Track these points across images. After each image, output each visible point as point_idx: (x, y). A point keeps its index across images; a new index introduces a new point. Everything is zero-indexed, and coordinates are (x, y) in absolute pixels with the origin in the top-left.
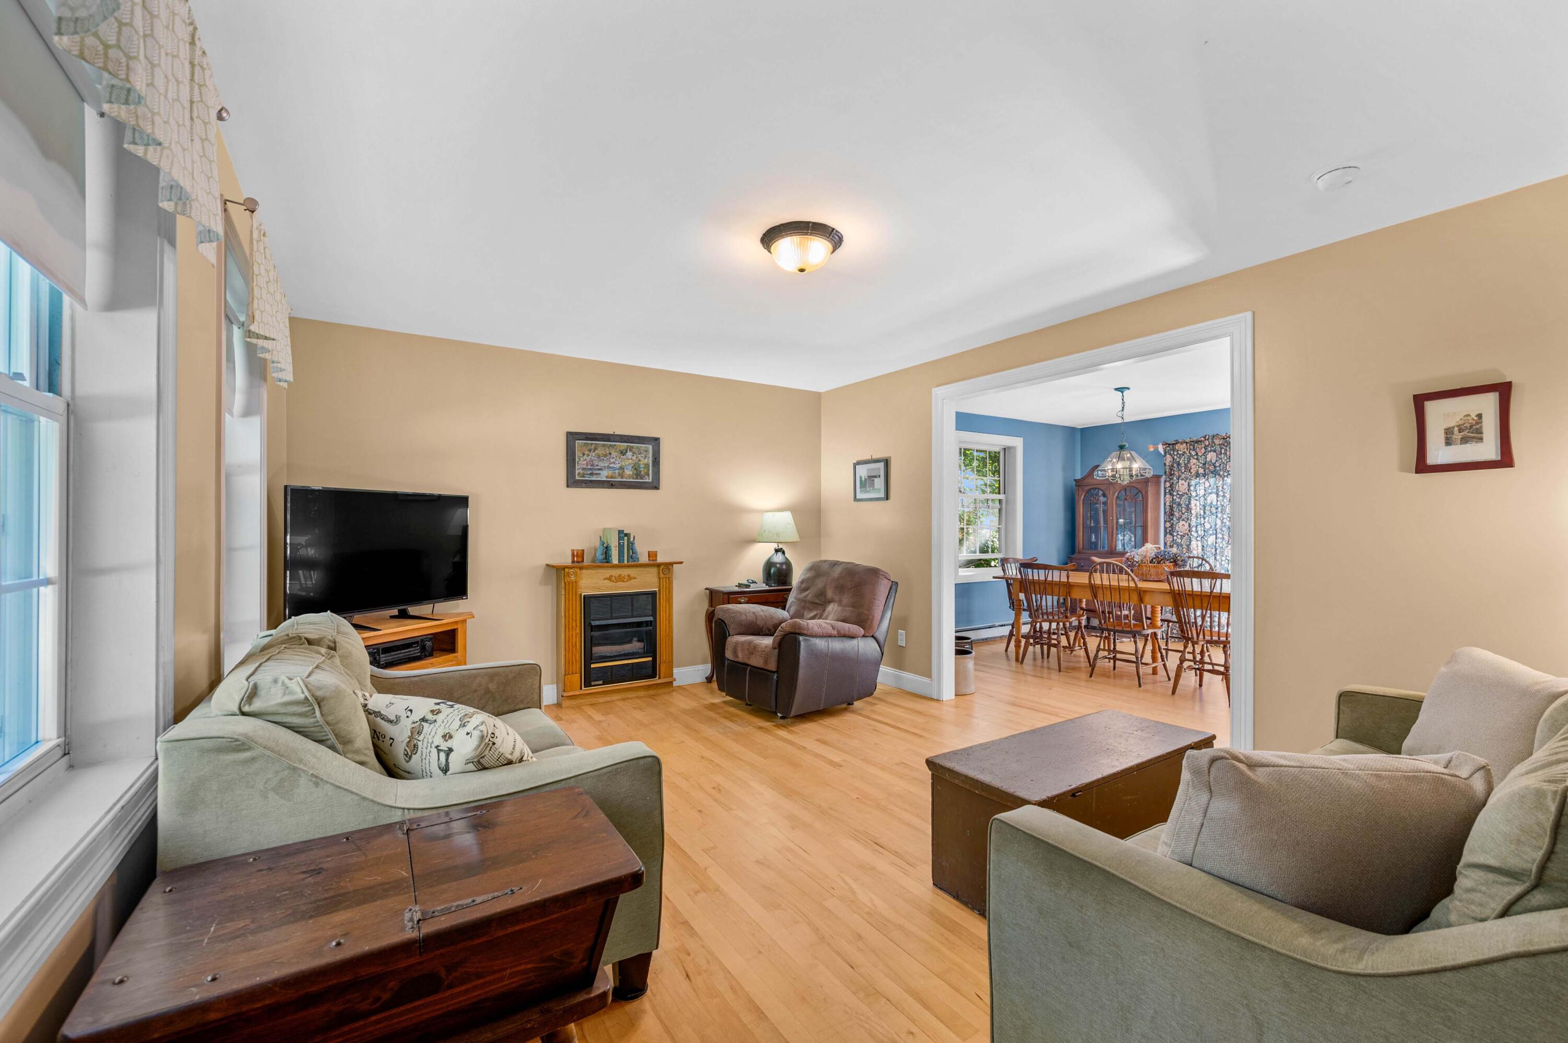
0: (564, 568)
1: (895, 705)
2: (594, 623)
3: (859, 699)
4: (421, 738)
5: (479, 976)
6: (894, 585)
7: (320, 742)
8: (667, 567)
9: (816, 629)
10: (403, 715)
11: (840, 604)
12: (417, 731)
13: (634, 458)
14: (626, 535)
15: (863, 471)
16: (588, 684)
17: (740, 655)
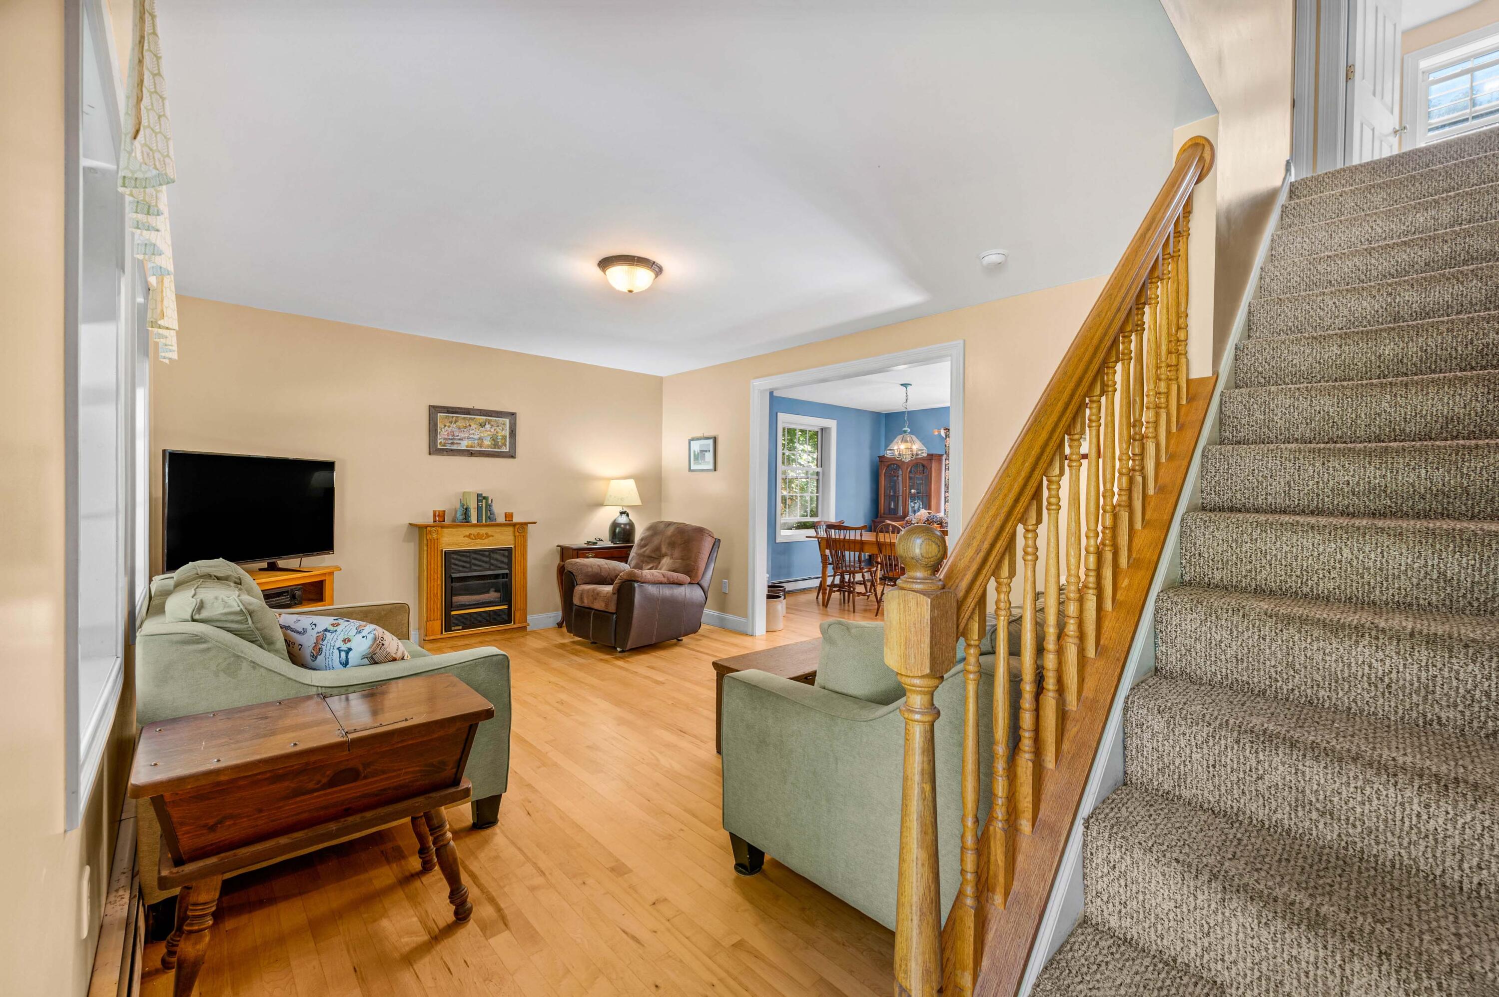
0: (426, 527)
1: (716, 640)
2: (454, 575)
3: (686, 634)
4: (325, 643)
5: (384, 772)
6: (717, 543)
7: (252, 642)
8: (521, 528)
9: (649, 576)
10: (309, 628)
11: (672, 558)
12: (321, 638)
13: (492, 430)
14: (484, 498)
15: (696, 446)
16: (448, 629)
17: (586, 601)
